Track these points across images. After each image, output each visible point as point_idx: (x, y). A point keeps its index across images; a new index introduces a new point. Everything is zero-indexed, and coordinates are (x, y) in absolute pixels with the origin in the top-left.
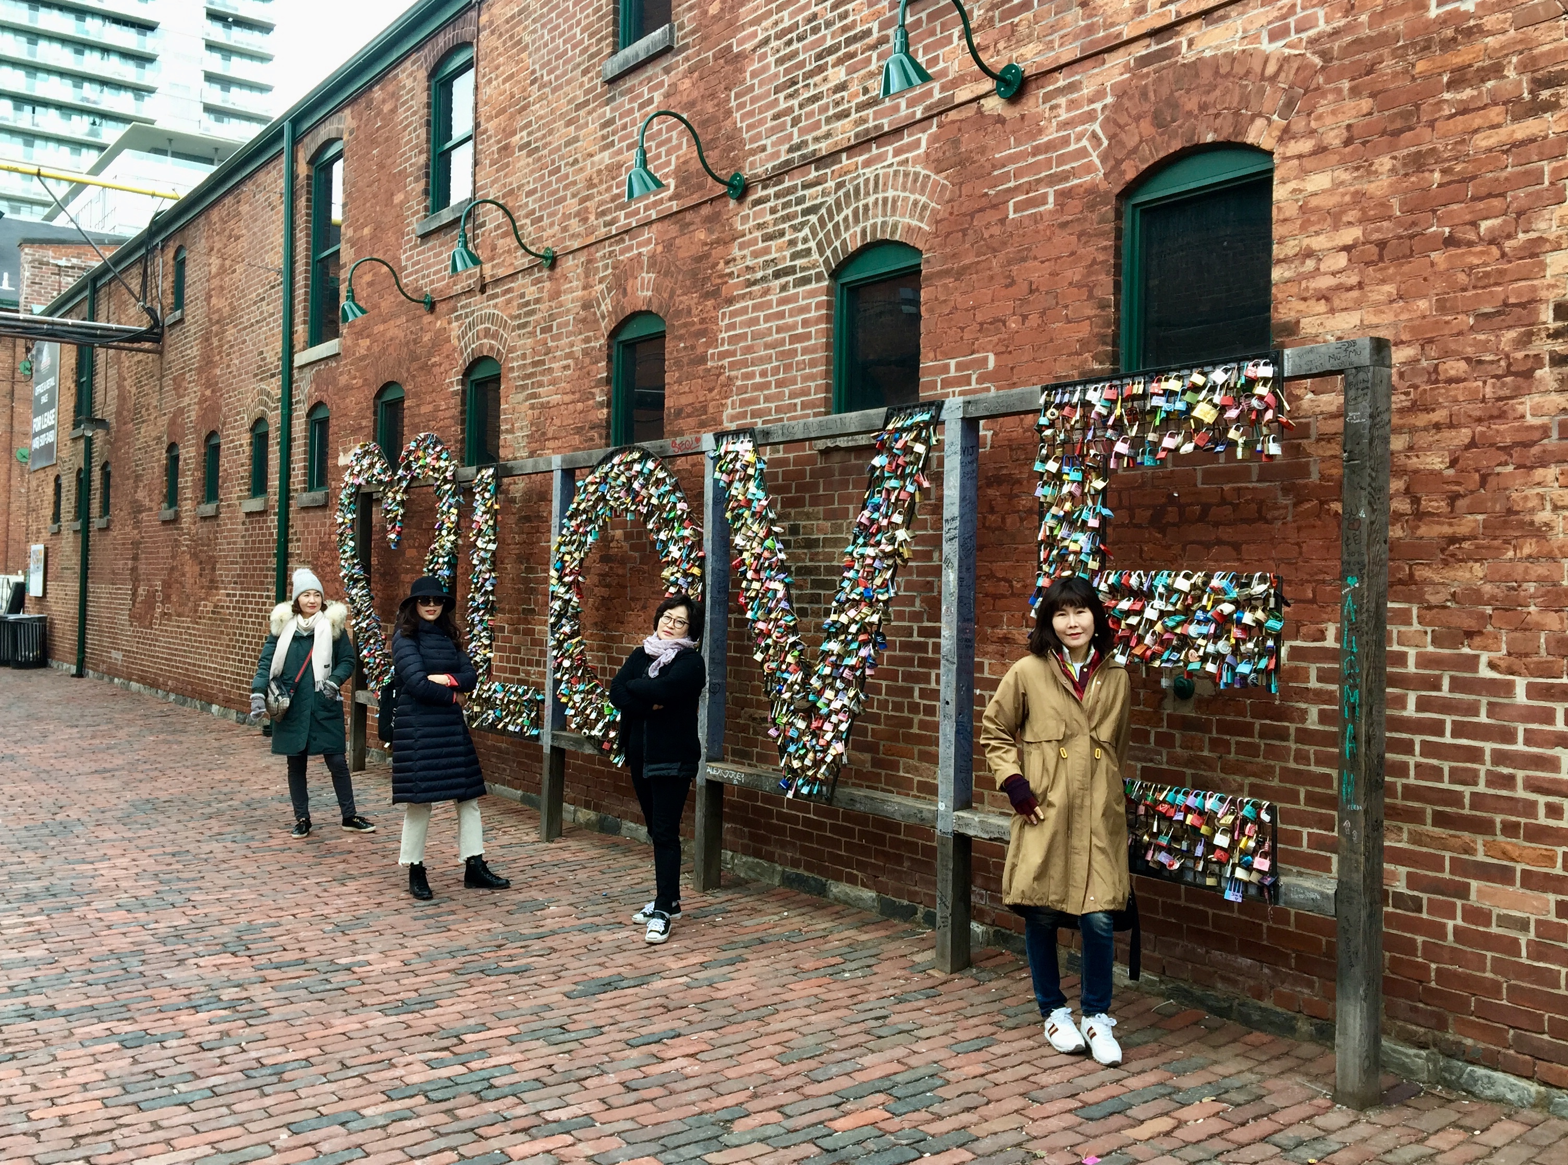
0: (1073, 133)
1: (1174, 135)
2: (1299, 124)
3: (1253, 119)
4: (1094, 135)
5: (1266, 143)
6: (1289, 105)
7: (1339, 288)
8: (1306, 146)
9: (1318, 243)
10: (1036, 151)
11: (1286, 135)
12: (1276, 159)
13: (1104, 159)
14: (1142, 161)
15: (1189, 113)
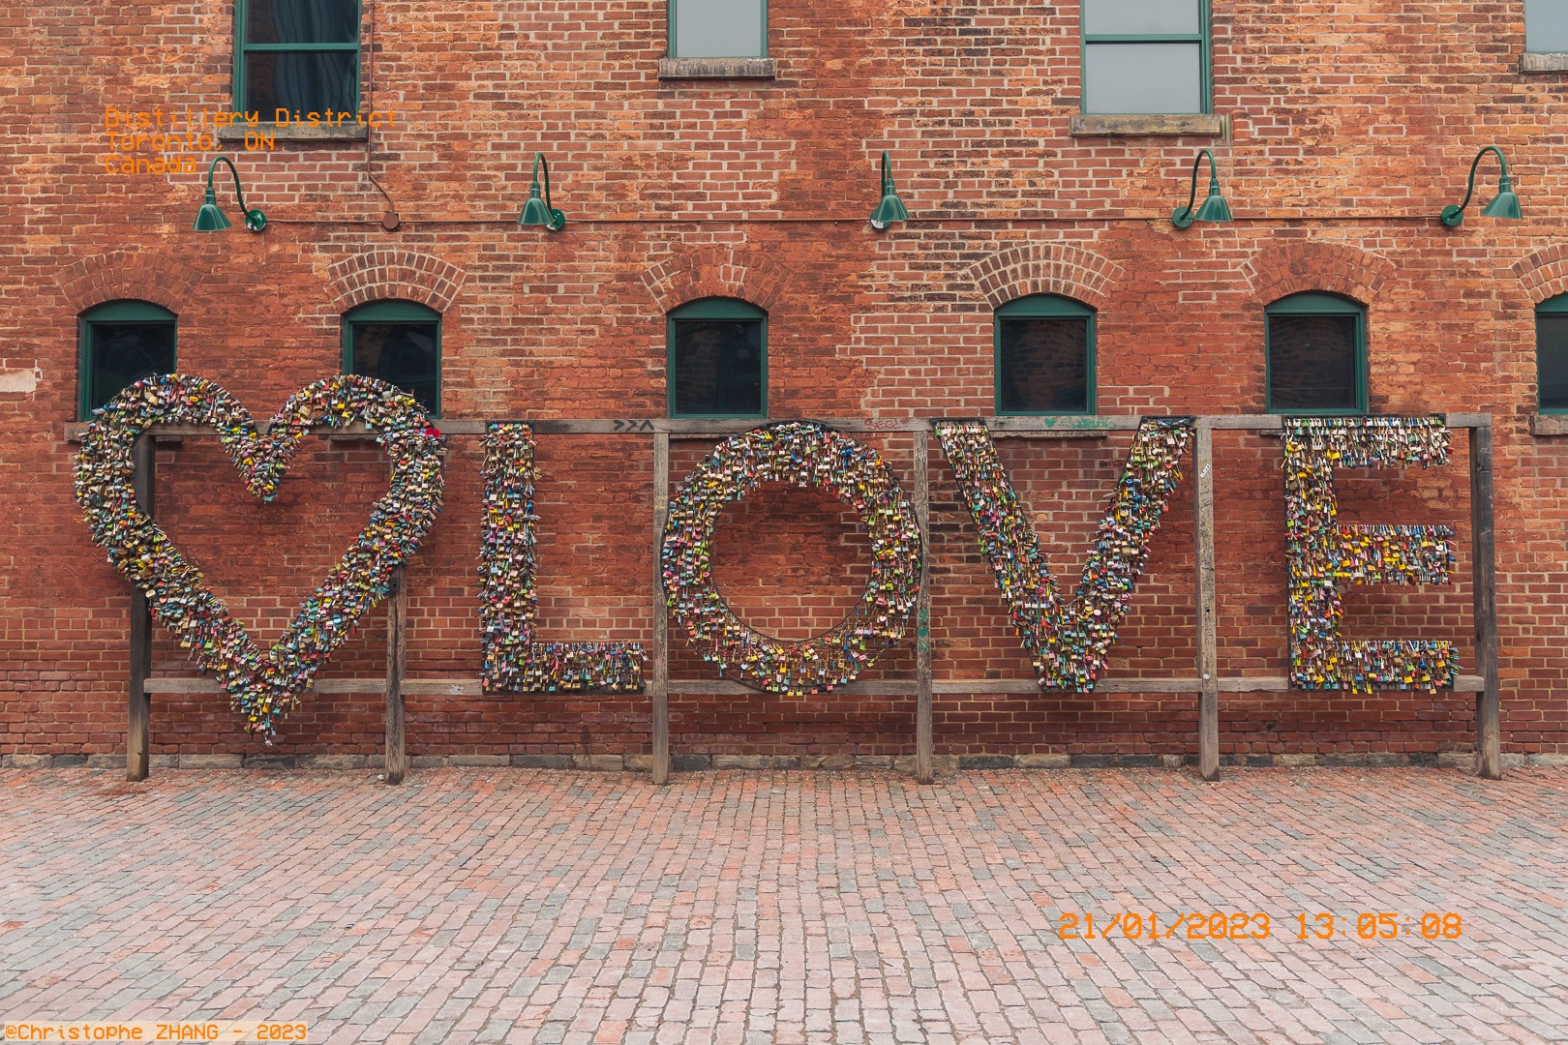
0: (1231, 261)
1: (1305, 281)
2: (1384, 295)
3: (1356, 285)
4: (1246, 266)
5: (1365, 299)
6: (1378, 283)
7: (1410, 382)
8: (1389, 307)
9: (1397, 357)
10: (1200, 265)
11: (1377, 298)
12: (1371, 310)
13: (1256, 282)
14: (1284, 290)
15: (1315, 272)
